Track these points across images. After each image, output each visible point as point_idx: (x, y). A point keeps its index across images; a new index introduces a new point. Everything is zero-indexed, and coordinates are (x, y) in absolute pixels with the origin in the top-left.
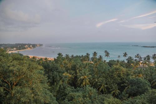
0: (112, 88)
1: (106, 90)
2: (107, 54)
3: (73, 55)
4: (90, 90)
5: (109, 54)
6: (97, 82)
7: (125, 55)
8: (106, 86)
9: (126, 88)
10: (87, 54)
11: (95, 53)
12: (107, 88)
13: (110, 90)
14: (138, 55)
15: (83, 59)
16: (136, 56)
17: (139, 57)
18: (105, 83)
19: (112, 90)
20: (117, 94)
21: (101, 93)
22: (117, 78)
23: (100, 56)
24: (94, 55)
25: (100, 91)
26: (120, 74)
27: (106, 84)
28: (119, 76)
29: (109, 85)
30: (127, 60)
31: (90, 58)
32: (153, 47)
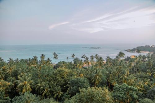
0: (55, 91)
1: (49, 93)
2: (56, 56)
3: (17, 59)
4: (29, 98)
5: (58, 56)
6: (40, 87)
7: (73, 56)
8: (49, 89)
9: (68, 89)
10: (35, 57)
11: (43, 55)
12: (51, 92)
13: (54, 93)
14: (84, 56)
15: (31, 62)
16: (82, 56)
17: (86, 57)
18: (48, 86)
19: (55, 92)
20: (60, 96)
21: (45, 98)
22: (60, 80)
23: (48, 58)
24: (42, 58)
25: (44, 96)
26: (63, 76)
27: (50, 87)
28: (63, 78)
29: (53, 88)
30: (73, 61)
31: (39, 61)
32: (98, 48)
